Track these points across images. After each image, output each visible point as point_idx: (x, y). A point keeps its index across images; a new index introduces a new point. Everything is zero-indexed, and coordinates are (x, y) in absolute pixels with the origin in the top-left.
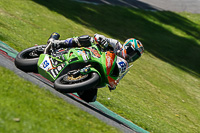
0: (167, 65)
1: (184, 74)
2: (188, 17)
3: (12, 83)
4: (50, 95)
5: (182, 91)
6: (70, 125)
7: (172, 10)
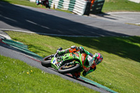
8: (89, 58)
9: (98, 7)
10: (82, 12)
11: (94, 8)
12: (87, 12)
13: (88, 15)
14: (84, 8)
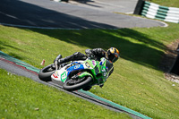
0: (129, 62)
1: (140, 66)
2: (138, 31)
3: (31, 85)
4: (56, 90)
5: (141, 77)
6: (71, 108)
7: (127, 27)
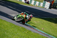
8: (27, 16)
9: (55, 5)
10: (48, 8)
11: (53, 6)
12: (50, 8)
13: (51, 9)
14: (49, 6)
